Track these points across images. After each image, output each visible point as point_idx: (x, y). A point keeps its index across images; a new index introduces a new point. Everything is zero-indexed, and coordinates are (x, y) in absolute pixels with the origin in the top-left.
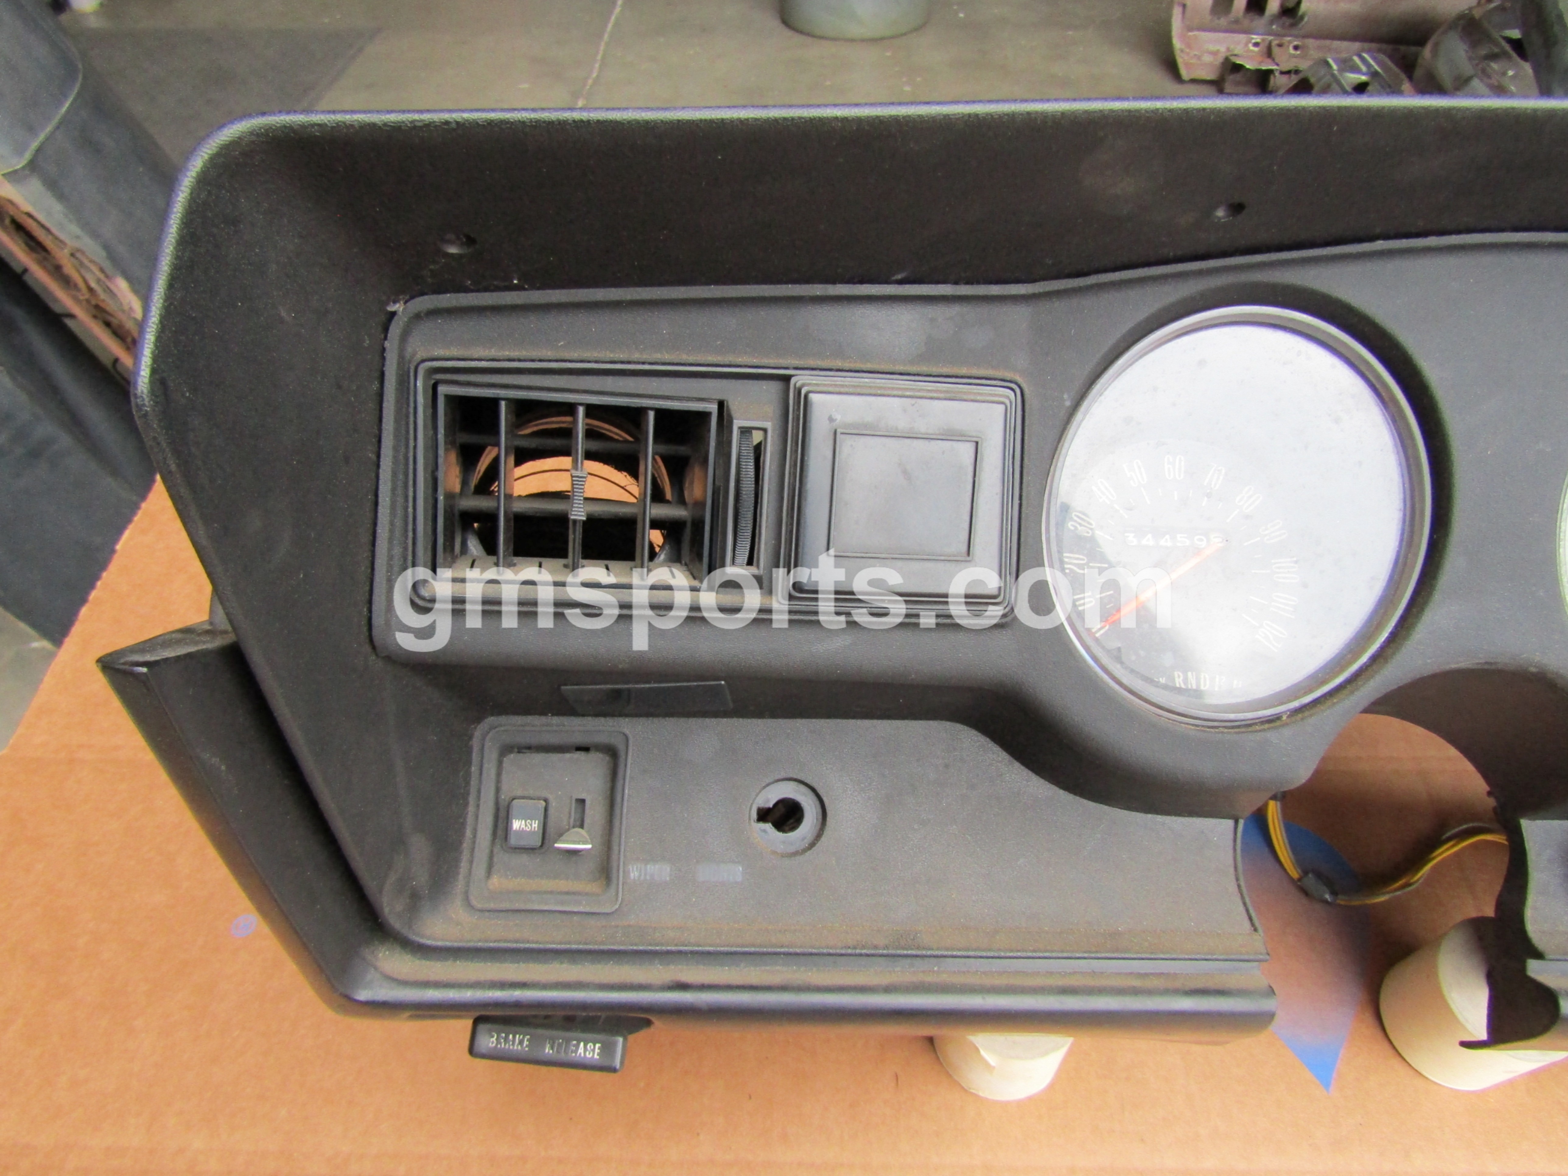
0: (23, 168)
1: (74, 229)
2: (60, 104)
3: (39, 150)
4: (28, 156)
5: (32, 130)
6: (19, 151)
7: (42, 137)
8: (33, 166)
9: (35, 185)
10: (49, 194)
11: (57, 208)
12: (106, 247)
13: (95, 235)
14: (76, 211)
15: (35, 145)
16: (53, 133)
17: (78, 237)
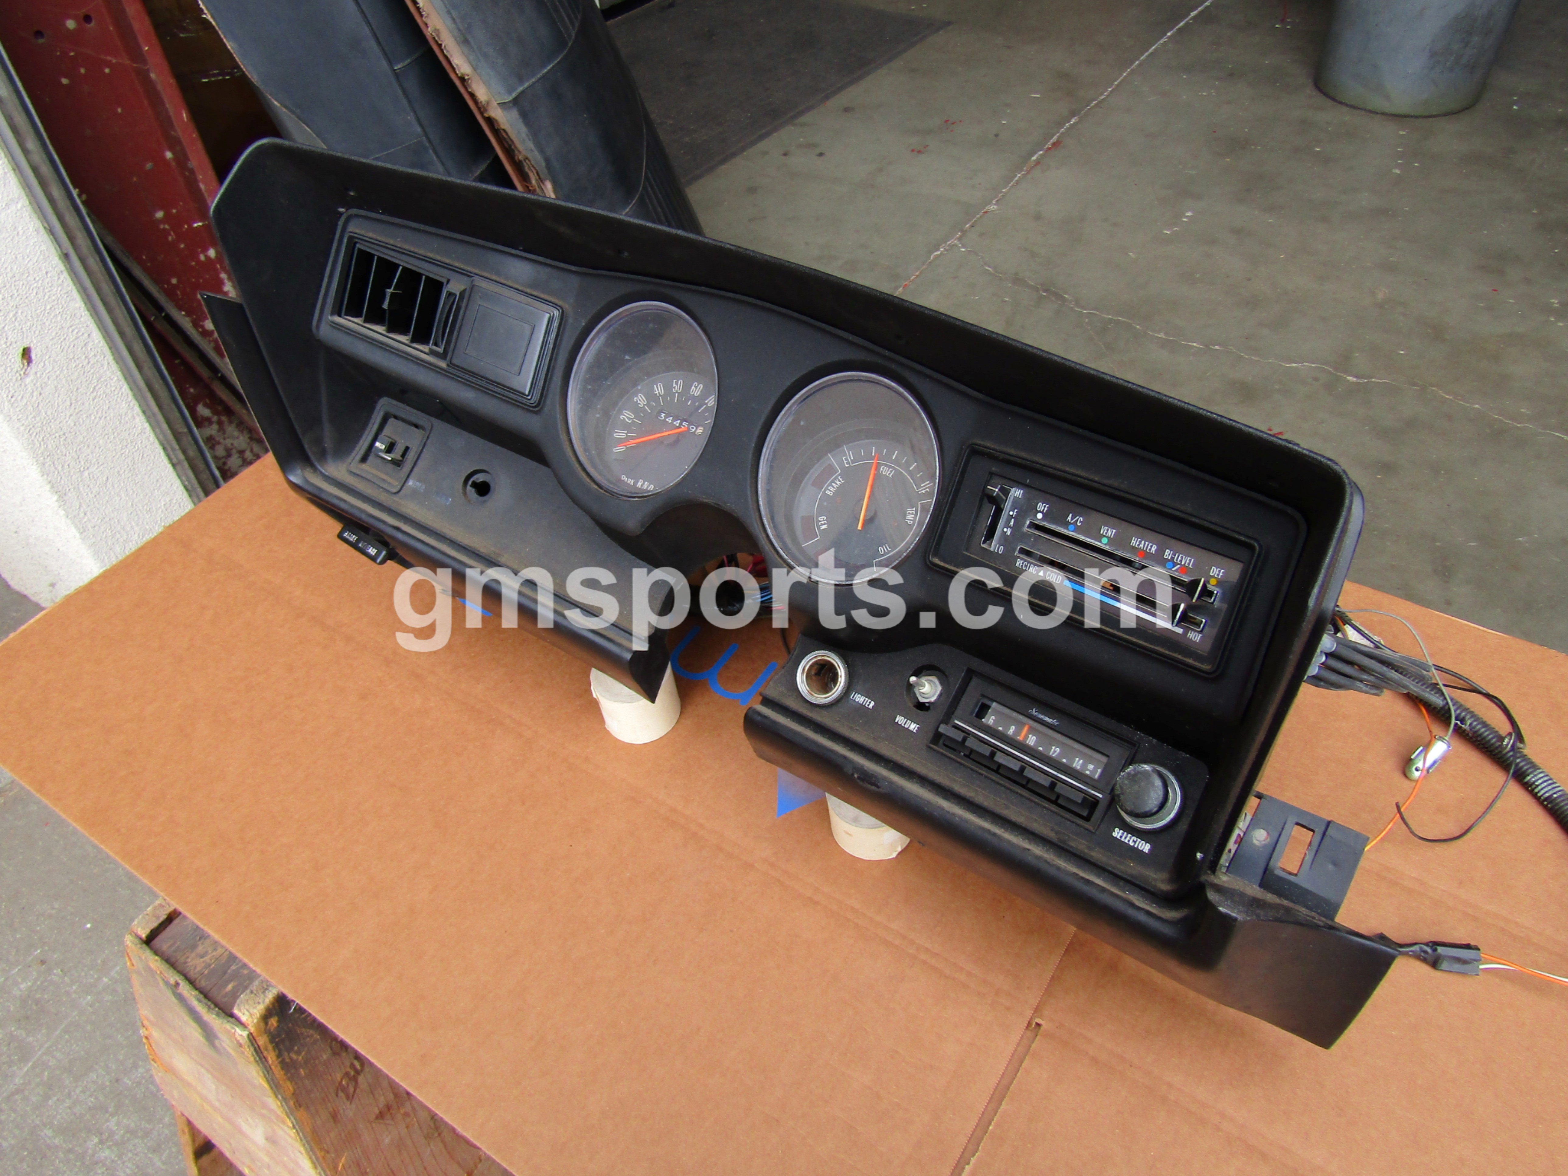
0: (509, 102)
1: (530, 145)
2: (545, 67)
3: (523, 92)
4: (514, 95)
5: (521, 80)
6: (510, 92)
7: (526, 85)
8: (515, 102)
9: (514, 114)
10: (521, 120)
11: (524, 130)
12: (547, 161)
13: (541, 151)
14: (534, 133)
15: (521, 89)
16: (534, 83)
17: (532, 150)
